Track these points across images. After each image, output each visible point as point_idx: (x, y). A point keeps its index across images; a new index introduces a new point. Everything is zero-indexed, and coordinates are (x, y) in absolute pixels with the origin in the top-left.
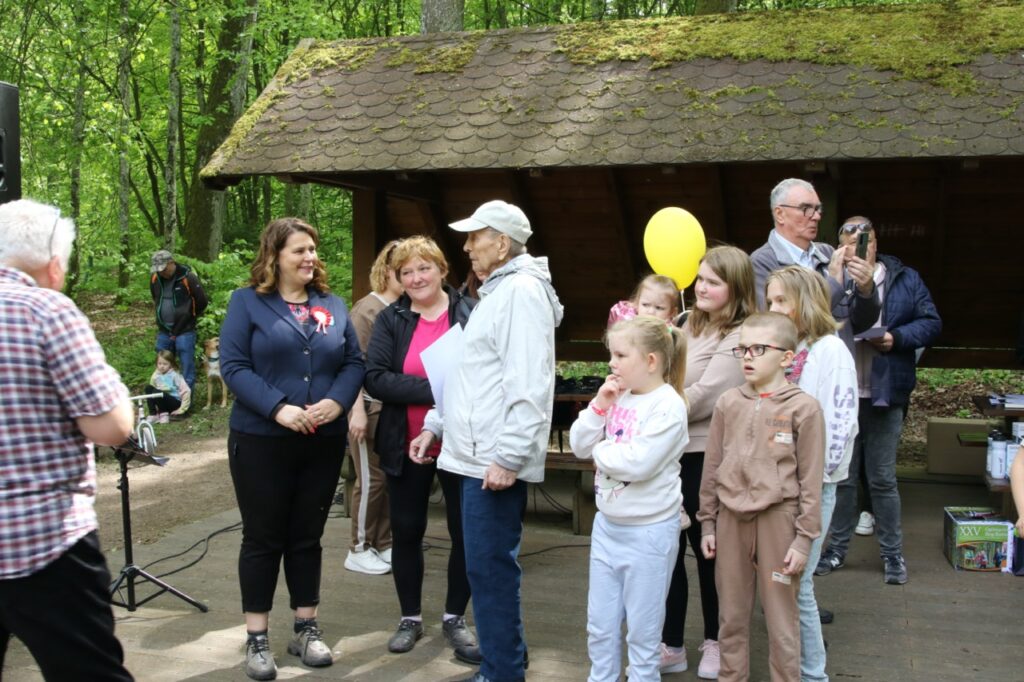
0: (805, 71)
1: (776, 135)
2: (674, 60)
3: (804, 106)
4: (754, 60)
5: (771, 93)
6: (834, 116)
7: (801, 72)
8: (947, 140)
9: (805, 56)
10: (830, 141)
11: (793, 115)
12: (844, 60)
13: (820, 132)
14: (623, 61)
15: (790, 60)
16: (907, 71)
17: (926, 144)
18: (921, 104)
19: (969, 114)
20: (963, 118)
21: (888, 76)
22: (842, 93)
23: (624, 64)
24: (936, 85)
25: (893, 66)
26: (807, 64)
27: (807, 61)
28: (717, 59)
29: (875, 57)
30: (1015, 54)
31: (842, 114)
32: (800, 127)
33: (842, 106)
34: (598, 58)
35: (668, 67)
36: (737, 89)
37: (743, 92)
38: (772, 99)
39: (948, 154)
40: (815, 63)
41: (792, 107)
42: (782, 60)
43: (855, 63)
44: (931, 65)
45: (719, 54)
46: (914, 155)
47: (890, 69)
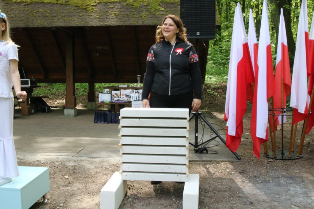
0: (59, 6)
1: (46, 21)
2: (30, 3)
3: (55, 15)
4: (49, 3)
5: (49, 11)
6: (61, 17)
7: (58, 7)
8: (83, 23)
9: (60, 3)
10: (57, 23)
11: (51, 17)
12: (68, 4)
13: (56, 20)
14: (18, 3)
15: (57, 4)
16: (81, 7)
17: (78, 23)
18: (81, 14)
19: (90, 17)
20: (89, 18)
21: (77, 8)
22: (65, 11)
23: (18, 4)
24: (86, 10)
25: (79, 6)
26: (60, 5)
27: (60, 4)
28: (40, 3)
29: (76, 3)
30: (107, 3)
31: (63, 16)
32: (52, 19)
33: (63, 15)
34: (12, 2)
35: (28, 5)
36: (42, 10)
37: (43, 11)
38: (49, 13)
39: (82, 25)
40: (62, 4)
41: (53, 15)
42: (55, 4)
43: (71, 5)
44: (87, 6)
45: (41, 2)
46: (74, 26)
47: (78, 6)
